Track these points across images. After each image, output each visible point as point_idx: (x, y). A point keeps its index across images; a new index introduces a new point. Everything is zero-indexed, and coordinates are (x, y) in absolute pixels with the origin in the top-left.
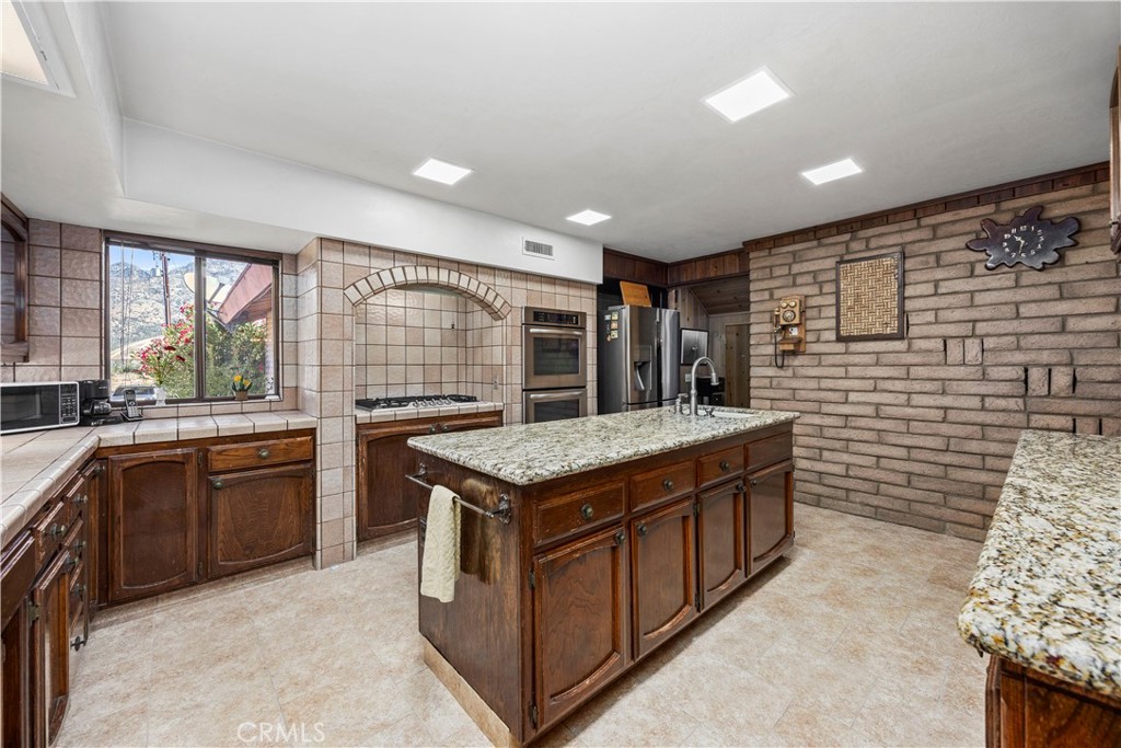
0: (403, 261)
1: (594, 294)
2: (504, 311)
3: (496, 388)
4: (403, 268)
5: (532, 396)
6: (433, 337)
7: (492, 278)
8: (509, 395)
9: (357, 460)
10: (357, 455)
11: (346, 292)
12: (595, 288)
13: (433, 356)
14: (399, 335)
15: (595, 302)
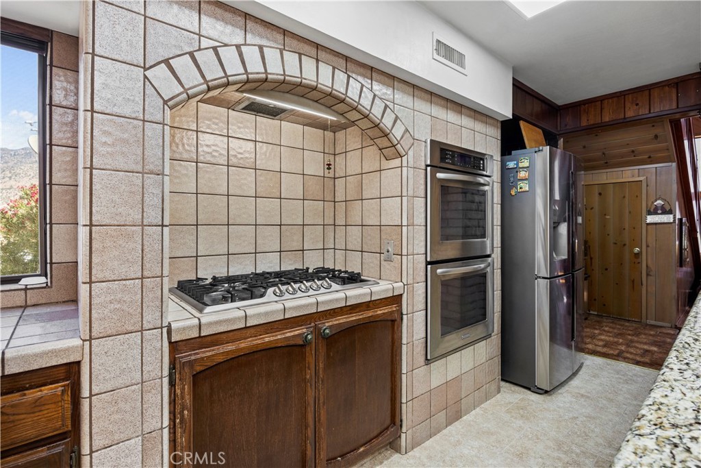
0: (261, 36)
1: (497, 133)
2: (406, 143)
3: (389, 260)
4: (261, 48)
5: (439, 271)
6: (291, 185)
7: (389, 91)
8: (411, 272)
9: (173, 413)
10: (173, 402)
11: (148, 73)
12: (499, 125)
13: (293, 212)
14: (245, 181)
15: (499, 142)
